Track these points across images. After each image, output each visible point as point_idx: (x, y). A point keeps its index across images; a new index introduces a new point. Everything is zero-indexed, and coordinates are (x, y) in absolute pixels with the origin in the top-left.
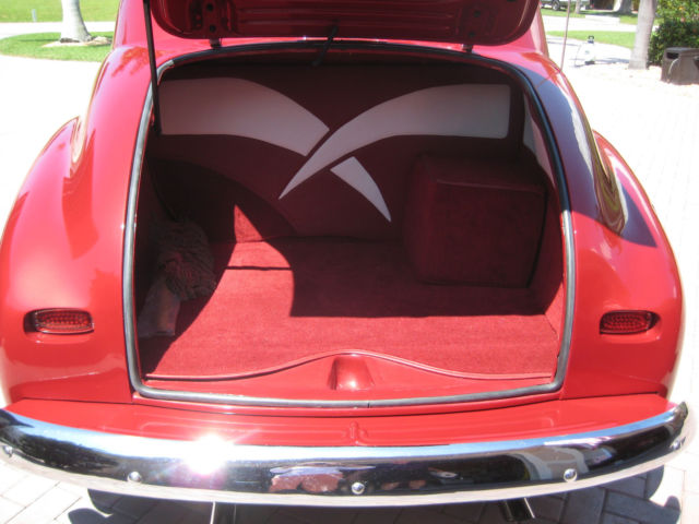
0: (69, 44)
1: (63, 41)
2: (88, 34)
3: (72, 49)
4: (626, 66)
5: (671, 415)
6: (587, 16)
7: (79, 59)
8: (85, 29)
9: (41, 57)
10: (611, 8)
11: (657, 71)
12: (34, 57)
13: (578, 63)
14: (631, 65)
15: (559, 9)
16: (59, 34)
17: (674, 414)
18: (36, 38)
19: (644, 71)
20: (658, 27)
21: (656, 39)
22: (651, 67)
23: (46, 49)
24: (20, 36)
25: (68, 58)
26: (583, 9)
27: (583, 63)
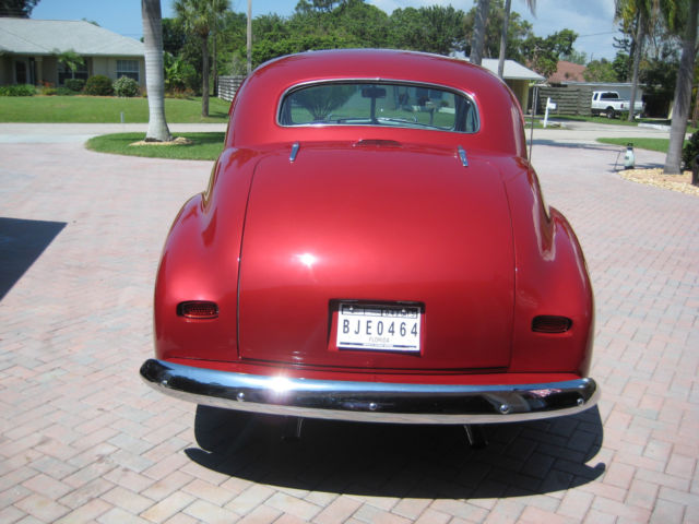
0: (153, 143)
1: (148, 140)
2: (170, 134)
3: (156, 147)
4: (661, 170)
5: (582, 384)
6: (640, 125)
7: (163, 157)
8: (168, 130)
9: (129, 155)
10: (666, 116)
11: (689, 175)
12: (124, 154)
13: (618, 168)
14: (666, 170)
15: (613, 117)
16: (145, 134)
17: (586, 384)
18: (124, 137)
19: (678, 176)
20: (691, 135)
21: (689, 146)
22: (685, 172)
23: (134, 147)
24: (111, 135)
25: (153, 156)
26: (638, 117)
27: (623, 167)
